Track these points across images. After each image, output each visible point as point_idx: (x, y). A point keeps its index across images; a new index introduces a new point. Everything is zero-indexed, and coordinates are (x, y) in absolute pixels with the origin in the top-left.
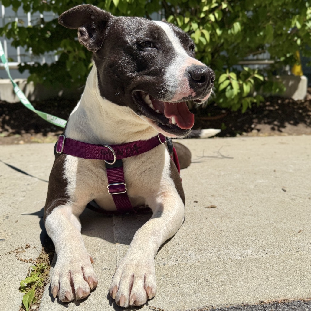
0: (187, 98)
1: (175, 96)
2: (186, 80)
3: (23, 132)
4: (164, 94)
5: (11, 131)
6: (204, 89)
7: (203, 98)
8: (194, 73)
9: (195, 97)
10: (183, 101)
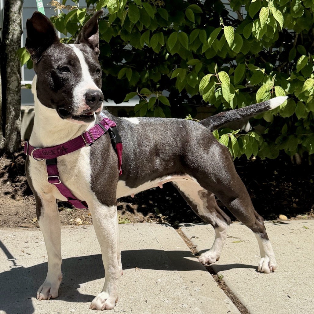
1: (79, 109)
2: (84, 100)
4: (73, 108)
6: (95, 105)
8: (88, 95)
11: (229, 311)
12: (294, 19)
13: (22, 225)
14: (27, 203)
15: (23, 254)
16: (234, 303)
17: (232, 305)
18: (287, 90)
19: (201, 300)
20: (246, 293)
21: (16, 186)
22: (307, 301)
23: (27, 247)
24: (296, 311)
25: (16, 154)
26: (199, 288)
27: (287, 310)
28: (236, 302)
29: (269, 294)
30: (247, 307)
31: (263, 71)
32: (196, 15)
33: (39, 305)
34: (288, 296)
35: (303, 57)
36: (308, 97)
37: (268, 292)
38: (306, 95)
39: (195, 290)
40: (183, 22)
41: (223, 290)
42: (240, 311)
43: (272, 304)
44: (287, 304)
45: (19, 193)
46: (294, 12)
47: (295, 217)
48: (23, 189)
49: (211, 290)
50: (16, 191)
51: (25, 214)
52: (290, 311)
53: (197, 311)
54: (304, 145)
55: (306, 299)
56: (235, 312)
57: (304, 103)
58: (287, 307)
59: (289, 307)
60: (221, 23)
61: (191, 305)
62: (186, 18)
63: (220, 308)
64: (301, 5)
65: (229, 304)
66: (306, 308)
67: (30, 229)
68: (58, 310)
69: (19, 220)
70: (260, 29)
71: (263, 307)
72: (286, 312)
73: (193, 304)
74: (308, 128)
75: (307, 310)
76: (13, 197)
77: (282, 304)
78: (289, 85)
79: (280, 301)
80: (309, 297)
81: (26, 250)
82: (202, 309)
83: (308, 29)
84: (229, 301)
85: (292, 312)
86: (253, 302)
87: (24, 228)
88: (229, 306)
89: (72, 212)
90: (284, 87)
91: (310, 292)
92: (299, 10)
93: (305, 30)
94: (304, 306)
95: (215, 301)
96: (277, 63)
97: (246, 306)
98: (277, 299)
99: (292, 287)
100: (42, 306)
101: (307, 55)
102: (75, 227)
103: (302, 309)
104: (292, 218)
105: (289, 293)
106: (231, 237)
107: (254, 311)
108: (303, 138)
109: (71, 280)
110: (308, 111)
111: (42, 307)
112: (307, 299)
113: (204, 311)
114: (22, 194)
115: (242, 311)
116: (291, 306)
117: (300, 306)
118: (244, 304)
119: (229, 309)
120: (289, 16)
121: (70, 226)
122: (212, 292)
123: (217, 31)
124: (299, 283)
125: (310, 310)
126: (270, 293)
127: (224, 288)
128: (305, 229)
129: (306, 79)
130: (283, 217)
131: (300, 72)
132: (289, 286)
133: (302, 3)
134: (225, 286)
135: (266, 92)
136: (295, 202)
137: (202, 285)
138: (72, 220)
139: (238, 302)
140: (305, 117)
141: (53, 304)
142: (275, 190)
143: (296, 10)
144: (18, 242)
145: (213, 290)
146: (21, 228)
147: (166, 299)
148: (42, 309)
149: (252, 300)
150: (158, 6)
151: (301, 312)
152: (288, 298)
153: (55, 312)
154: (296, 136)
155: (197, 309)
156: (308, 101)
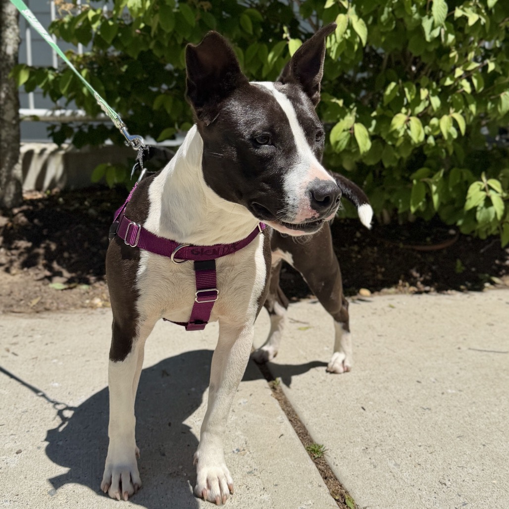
0: (310, 219)
1: (297, 217)
2: (307, 200)
3: (92, 279)
4: (285, 214)
5: (67, 274)
6: (328, 210)
7: (327, 217)
8: (317, 193)
9: (318, 217)
10: (305, 222)
11: (282, 435)
12: (383, 34)
13: (16, 310)
14: (27, 278)
15: (6, 354)
16: (290, 421)
17: (288, 424)
18: (371, 129)
19: (246, 419)
20: (308, 406)
21: (12, 255)
22: (386, 414)
23: (15, 344)
24: (372, 430)
25: (16, 211)
26: (246, 400)
27: (359, 430)
28: (292, 419)
29: (338, 405)
30: (307, 427)
31: (340, 102)
32: (255, 24)
33: (13, 436)
34: (363, 408)
35: (393, 85)
36: (397, 139)
37: (337, 402)
38: (395, 135)
39: (240, 404)
40: (237, 32)
41: (279, 400)
42: (297, 432)
43: (340, 420)
44: (360, 421)
45: (16, 264)
46: (381, 23)
47: (379, 291)
48: (22, 259)
49: (262, 402)
50: (11, 262)
51: (22, 293)
52: (364, 431)
53: (238, 436)
54: (392, 200)
55: (385, 412)
56: (290, 435)
57: (393, 146)
58: (360, 424)
59: (362, 424)
60: (286, 35)
61: (231, 428)
62: (241, 28)
63: (269, 431)
64: (391, 15)
65: (283, 423)
66: (385, 426)
67: (26, 316)
68: (40, 444)
69: (13, 302)
70: (336, 45)
71: (329, 426)
72: (358, 432)
73: (234, 425)
74: (398, 178)
75: (386, 429)
76: (7, 270)
77: (353, 421)
78: (374, 123)
79: (351, 416)
80: (390, 408)
81: (13, 349)
82: (245, 432)
83: (400, 48)
84: (284, 418)
85: (367, 433)
86: (316, 419)
87: (17, 314)
88: (283, 426)
89: (89, 291)
90: (367, 125)
91: (391, 400)
92: (389, 21)
93: (396, 49)
94: (382, 422)
95: (264, 419)
96: (363, 93)
97: (306, 425)
98: (348, 412)
99: (367, 394)
100: (17, 437)
101: (398, 83)
102: (90, 311)
103: (379, 427)
104: (376, 293)
105: (365, 403)
106: (298, 322)
107: (316, 432)
108: (391, 192)
109: (68, 393)
110: (398, 157)
111: (16, 439)
112: (387, 412)
113: (247, 436)
114: (19, 267)
115: (300, 433)
116: (366, 422)
117: (377, 422)
118: (303, 422)
119: (282, 431)
120: (375, 29)
121: (84, 310)
122: (263, 406)
123: (280, 46)
124: (378, 387)
125: (389, 429)
126: (340, 403)
127: (280, 398)
128: (391, 309)
129: (395, 114)
130: (365, 292)
131: (388, 105)
132: (365, 392)
133: (393, 12)
134: (281, 394)
135: (344, 131)
136: (381, 273)
137: (251, 395)
138: (88, 301)
139: (296, 419)
140: (395, 165)
141: (33, 433)
142: (356, 257)
143: (385, 20)
144: (4, 336)
145: (265, 402)
146: (14, 314)
147: (198, 419)
148: (15, 442)
149: (315, 416)
150: (202, 9)
151: (378, 432)
152: (362, 410)
153: (34, 447)
154: (384, 189)
155: (238, 433)
156: (398, 144)
